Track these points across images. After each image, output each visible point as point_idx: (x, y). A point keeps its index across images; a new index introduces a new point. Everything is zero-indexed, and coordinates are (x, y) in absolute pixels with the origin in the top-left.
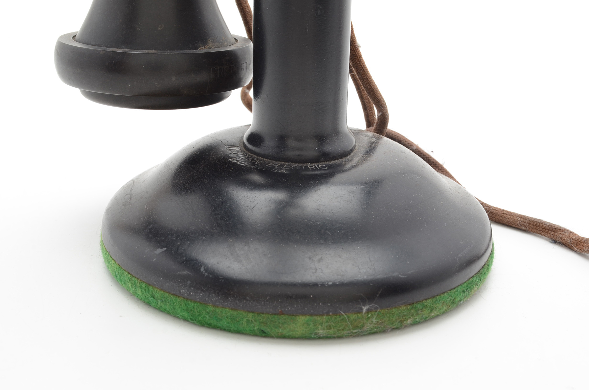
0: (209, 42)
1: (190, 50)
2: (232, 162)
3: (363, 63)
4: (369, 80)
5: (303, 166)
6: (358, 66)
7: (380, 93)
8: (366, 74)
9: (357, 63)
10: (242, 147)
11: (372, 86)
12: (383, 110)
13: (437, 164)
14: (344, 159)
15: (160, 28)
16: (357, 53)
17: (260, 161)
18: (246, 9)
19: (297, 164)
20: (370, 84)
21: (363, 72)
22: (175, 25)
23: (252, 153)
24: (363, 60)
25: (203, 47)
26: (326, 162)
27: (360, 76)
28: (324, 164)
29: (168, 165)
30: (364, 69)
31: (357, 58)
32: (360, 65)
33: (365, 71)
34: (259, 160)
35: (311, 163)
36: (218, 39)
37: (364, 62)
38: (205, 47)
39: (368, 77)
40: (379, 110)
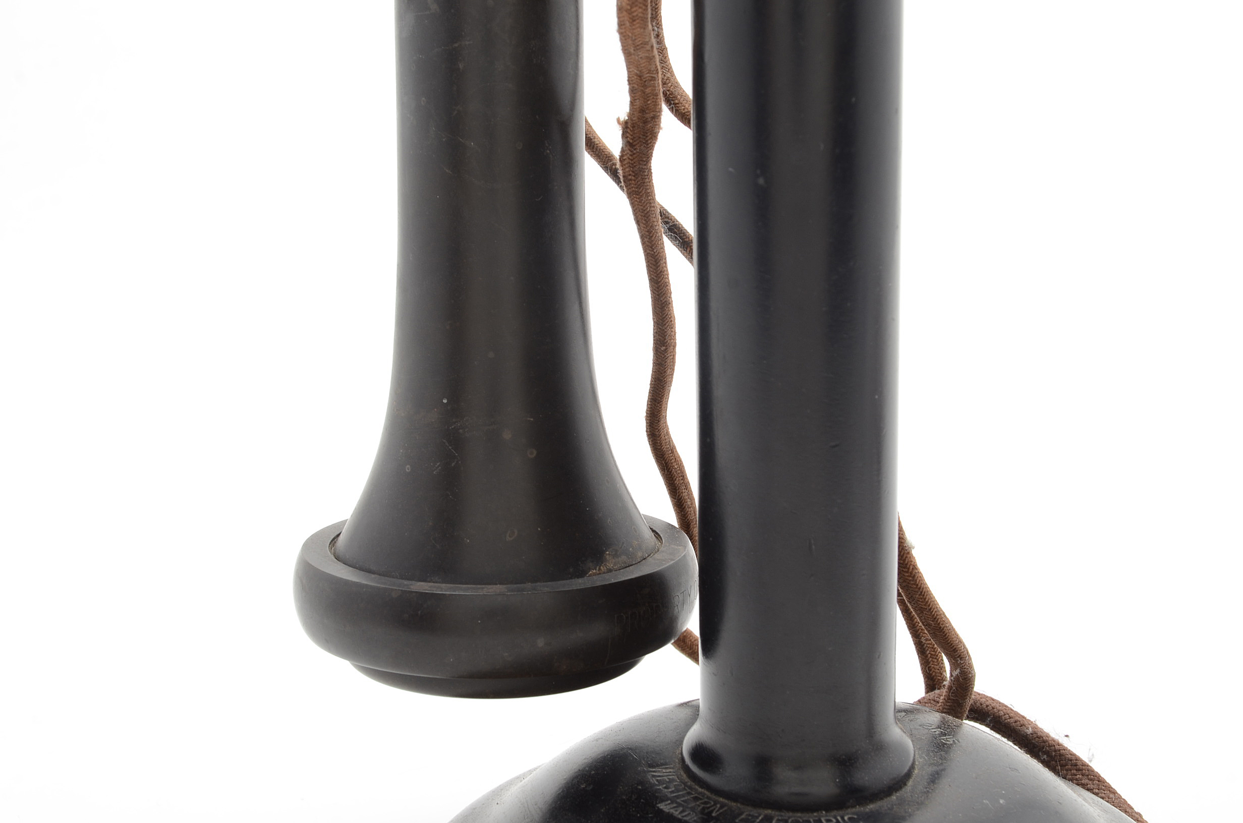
0: (607, 557)
1: (572, 579)
2: (664, 811)
3: (920, 579)
4: (933, 611)
5: (812, 820)
6: (910, 585)
7: (956, 633)
8: (927, 600)
9: (907, 579)
10: (679, 769)
11: (940, 623)
12: (963, 665)
13: (1079, 763)
14: (894, 797)
15: (510, 537)
16: (907, 561)
17: (722, 807)
18: (672, 463)
19: (799, 815)
20: (935, 619)
21: (922, 597)
22: (539, 529)
23: (702, 787)
24: (921, 573)
25: (596, 570)
26: (859, 806)
27: (914, 604)
28: (853, 814)
29: (527, 810)
30: (923, 590)
31: (908, 571)
32: (915, 584)
33: (926, 594)
34: (718, 806)
35: (827, 811)
36: (625, 547)
37: (921, 577)
38: (600, 569)
39: (931, 606)
40: (954, 666)
